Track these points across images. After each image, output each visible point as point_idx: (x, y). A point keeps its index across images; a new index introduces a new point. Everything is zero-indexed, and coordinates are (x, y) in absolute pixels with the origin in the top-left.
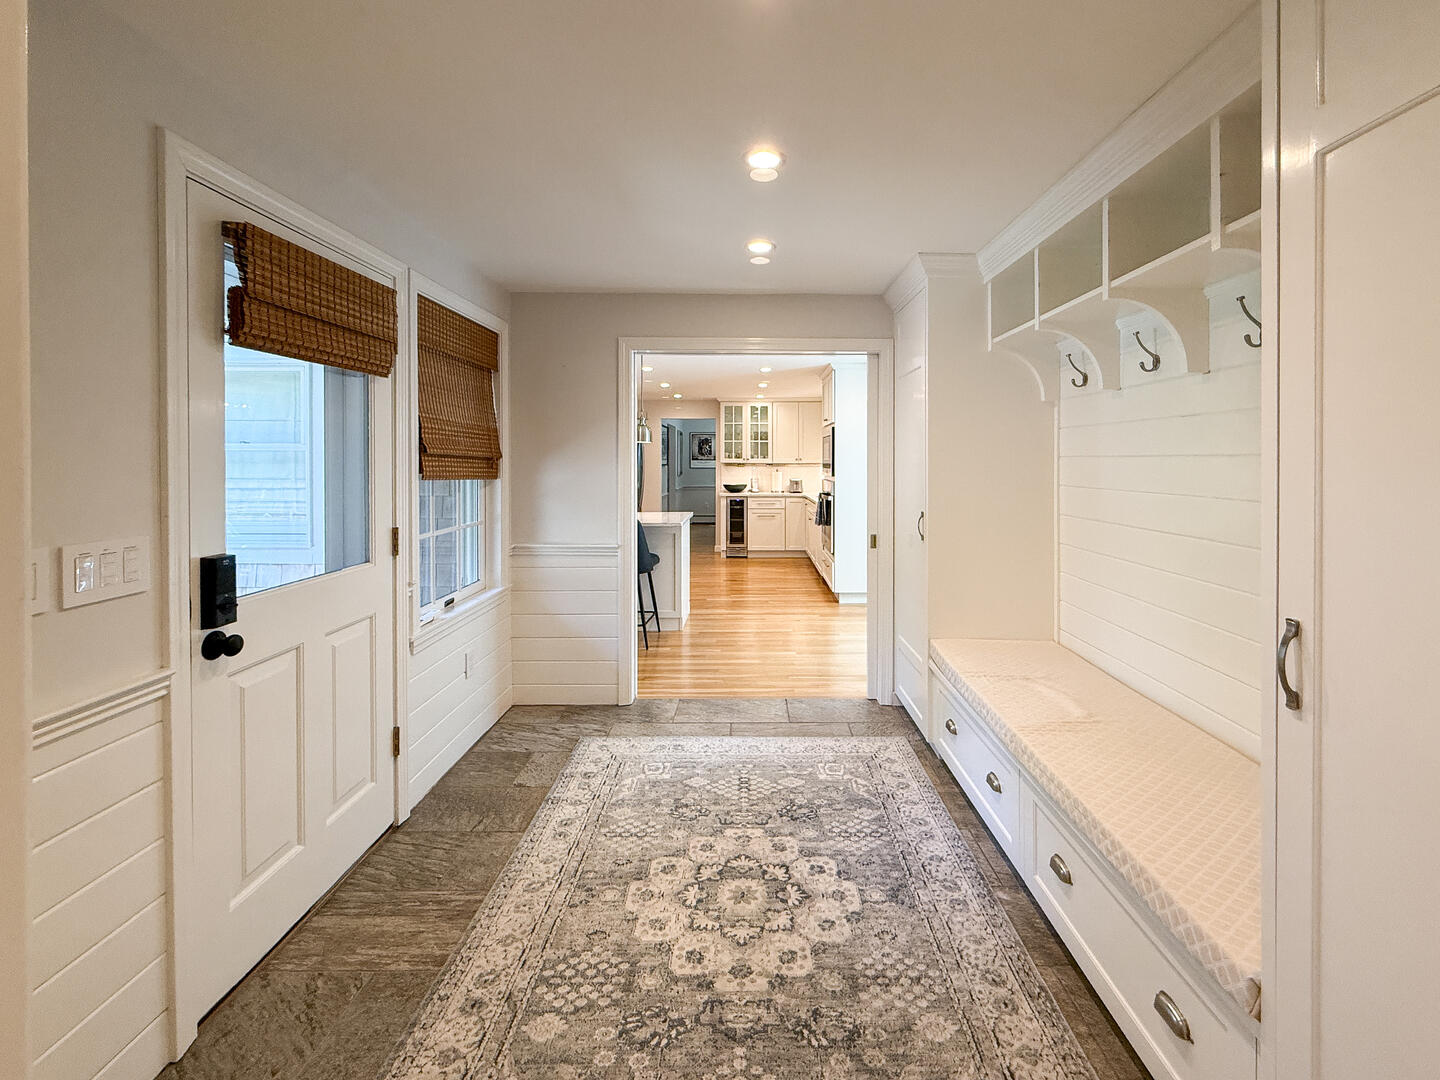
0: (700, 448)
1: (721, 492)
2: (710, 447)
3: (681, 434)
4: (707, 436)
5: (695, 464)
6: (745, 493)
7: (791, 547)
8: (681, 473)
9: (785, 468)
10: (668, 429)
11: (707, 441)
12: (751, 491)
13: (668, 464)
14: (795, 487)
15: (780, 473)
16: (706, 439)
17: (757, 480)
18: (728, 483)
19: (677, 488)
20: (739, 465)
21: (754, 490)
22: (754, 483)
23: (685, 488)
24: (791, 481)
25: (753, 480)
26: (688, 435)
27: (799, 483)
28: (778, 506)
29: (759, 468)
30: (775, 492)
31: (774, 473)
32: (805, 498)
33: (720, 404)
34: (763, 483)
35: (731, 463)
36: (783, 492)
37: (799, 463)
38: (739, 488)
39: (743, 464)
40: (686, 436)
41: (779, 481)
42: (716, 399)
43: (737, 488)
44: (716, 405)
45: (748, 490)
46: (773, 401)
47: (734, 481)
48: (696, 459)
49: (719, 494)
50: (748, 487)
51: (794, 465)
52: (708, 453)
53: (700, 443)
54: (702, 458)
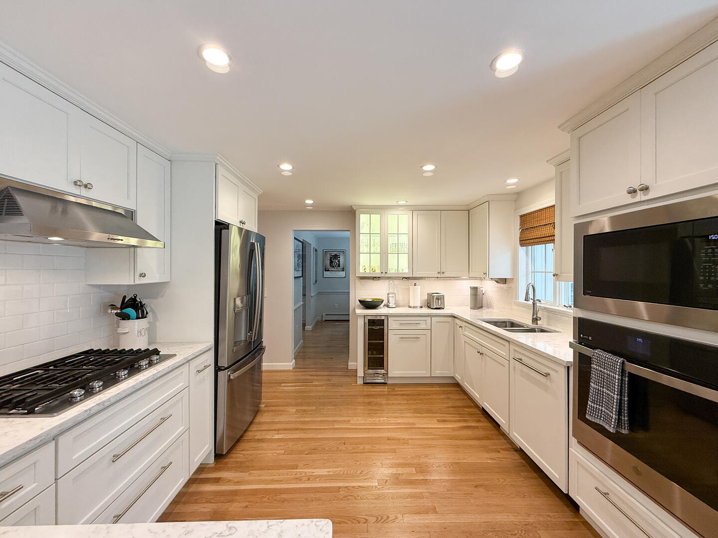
0: (331, 262)
1: (354, 302)
2: (339, 261)
3: (316, 251)
4: (336, 253)
5: (327, 274)
6: (381, 311)
7: (437, 373)
8: (316, 281)
9: (421, 282)
10: (303, 244)
11: (336, 257)
12: (388, 306)
13: (303, 276)
14: (434, 302)
15: (418, 288)
16: (336, 255)
17: (393, 295)
18: (363, 298)
19: (312, 295)
20: (374, 278)
21: (391, 305)
22: (390, 299)
23: (319, 293)
24: (430, 296)
25: (390, 295)
26: (322, 251)
27: (440, 298)
28: (423, 326)
29: (396, 282)
30: (414, 307)
31: (412, 288)
32: (455, 317)
33: (355, 214)
34: (400, 298)
35: (366, 277)
36: (422, 307)
37: (441, 277)
38: (377, 304)
39: (379, 278)
40: (320, 252)
41: (418, 294)
42: (351, 206)
43: (374, 304)
44: (350, 214)
45: (385, 305)
46: (414, 209)
47: (369, 297)
48: (328, 271)
49: (355, 308)
50: (385, 302)
51: (433, 279)
52: (339, 266)
53: (331, 258)
54: (333, 269)
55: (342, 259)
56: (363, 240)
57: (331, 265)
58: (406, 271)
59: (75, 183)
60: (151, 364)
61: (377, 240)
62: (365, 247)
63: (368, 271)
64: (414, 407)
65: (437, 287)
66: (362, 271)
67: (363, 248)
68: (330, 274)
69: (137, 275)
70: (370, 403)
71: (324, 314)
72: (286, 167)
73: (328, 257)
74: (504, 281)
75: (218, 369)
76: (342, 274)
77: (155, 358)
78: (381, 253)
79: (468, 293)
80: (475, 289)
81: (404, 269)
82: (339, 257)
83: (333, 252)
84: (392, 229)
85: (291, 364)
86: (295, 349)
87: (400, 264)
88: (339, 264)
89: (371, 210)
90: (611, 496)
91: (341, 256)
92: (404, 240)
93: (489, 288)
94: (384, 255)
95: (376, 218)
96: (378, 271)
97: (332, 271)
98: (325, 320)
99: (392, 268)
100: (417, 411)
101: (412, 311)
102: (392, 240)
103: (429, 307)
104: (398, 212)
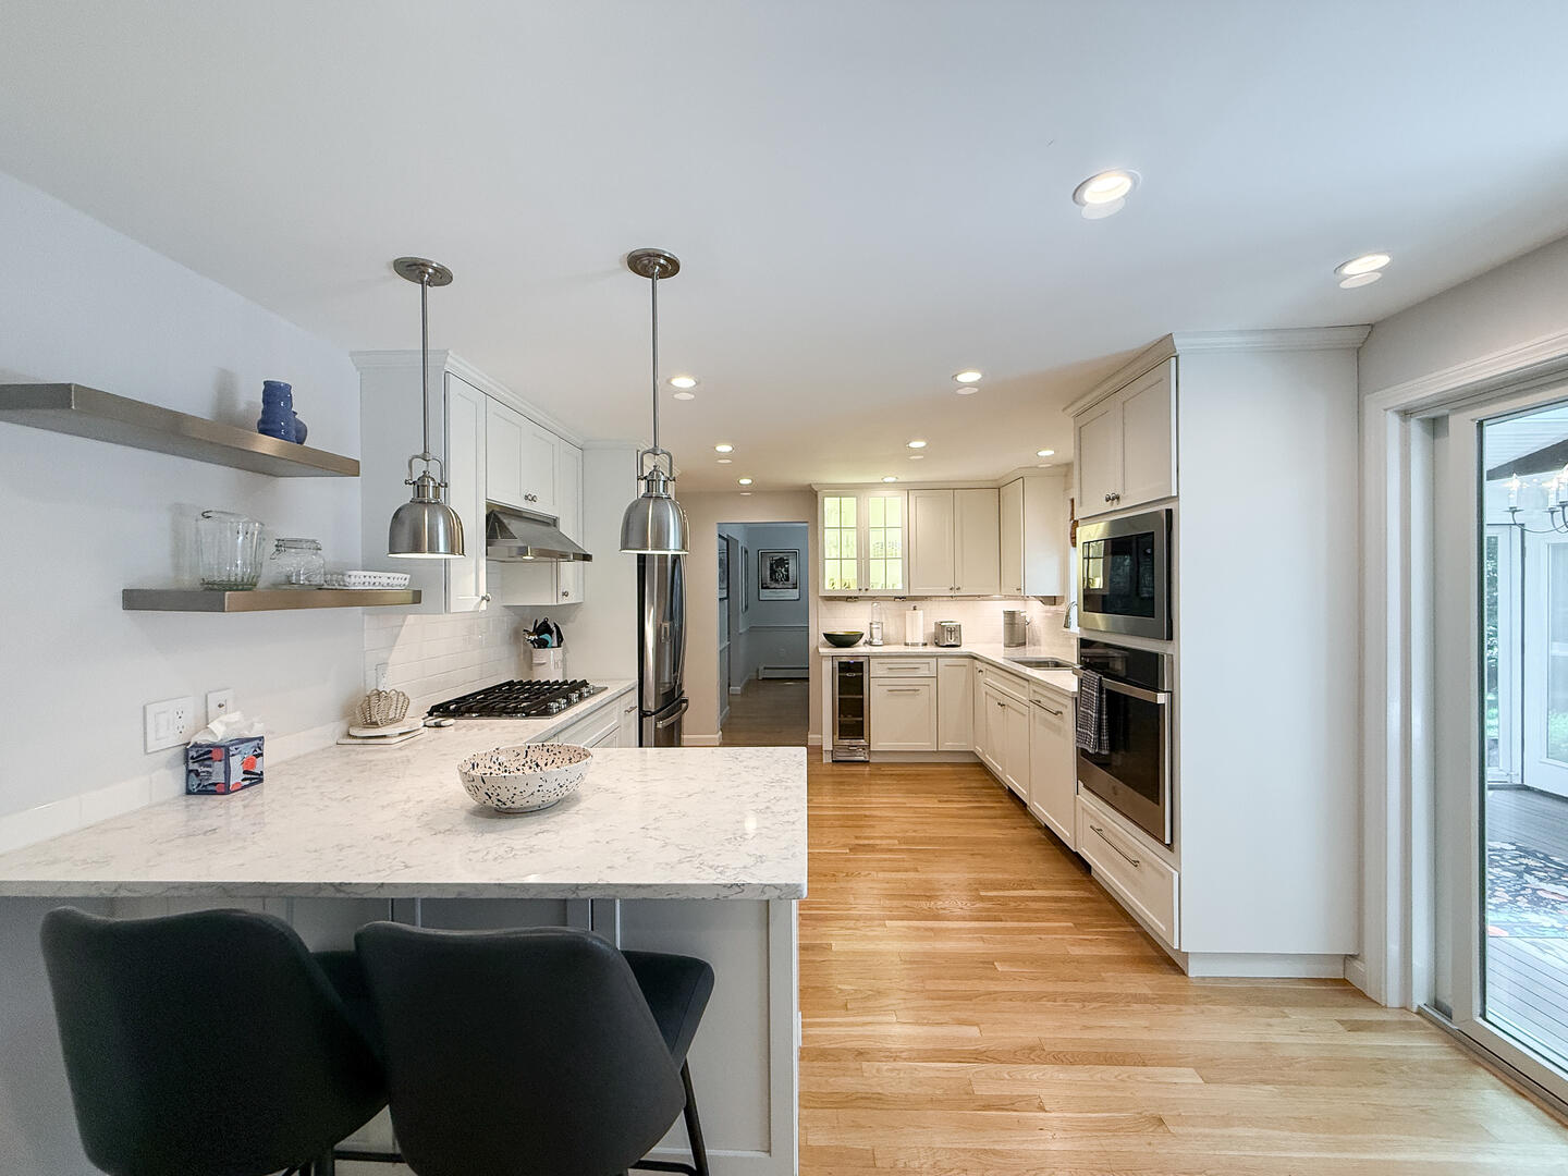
0: (773, 572)
1: (816, 639)
2: (787, 570)
3: (746, 552)
4: (781, 555)
5: (766, 594)
6: (860, 649)
7: (948, 745)
8: (746, 607)
9: (925, 604)
10: (727, 542)
11: (782, 562)
12: (870, 643)
13: (728, 597)
14: (945, 636)
15: (920, 613)
16: (782, 560)
17: (880, 626)
18: (829, 631)
19: (741, 631)
20: (848, 599)
21: (875, 641)
22: (874, 631)
23: (751, 630)
24: (940, 626)
25: (873, 626)
26: (756, 553)
27: (955, 631)
28: (924, 672)
29: (884, 604)
30: (913, 645)
31: (909, 613)
32: (976, 658)
33: (816, 496)
34: (891, 629)
35: (835, 597)
36: (926, 644)
37: (955, 595)
38: (851, 639)
39: (856, 598)
40: (753, 554)
41: (918, 626)
42: (810, 485)
43: (847, 639)
44: (810, 497)
45: (866, 642)
46: (909, 488)
47: (840, 628)
48: (768, 588)
49: (817, 648)
50: (866, 637)
51: (945, 599)
52: (787, 579)
53: (771, 565)
54: (776, 585)
55: (792, 566)
56: (830, 538)
58: (899, 586)
59: (526, 497)
60: (581, 697)
61: (851, 536)
62: (833, 549)
63: (837, 587)
64: (905, 787)
65: (950, 613)
66: (828, 586)
67: (830, 551)
69: (560, 594)
70: (842, 783)
71: (761, 668)
72: (724, 448)
74: (1052, 601)
75: (643, 715)
76: (793, 594)
77: (584, 690)
78: (859, 559)
79: (1000, 621)
80: (1011, 615)
81: (896, 583)
84: (875, 519)
85: (717, 736)
86: (721, 712)
87: (888, 576)
89: (841, 490)
90: (1105, 833)
91: (790, 561)
92: (896, 537)
93: (1035, 613)
94: (863, 561)
95: (849, 503)
96: (854, 587)
98: (764, 679)
99: (877, 583)
100: (909, 791)
101: (910, 650)
102: (876, 538)
103: (937, 645)
104: (887, 493)
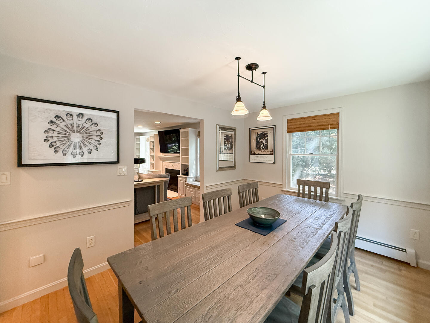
57: (258, 148)
68: (256, 158)
73: (254, 137)
82: (267, 136)
83: (259, 130)
88: (267, 146)
97: (258, 154)
